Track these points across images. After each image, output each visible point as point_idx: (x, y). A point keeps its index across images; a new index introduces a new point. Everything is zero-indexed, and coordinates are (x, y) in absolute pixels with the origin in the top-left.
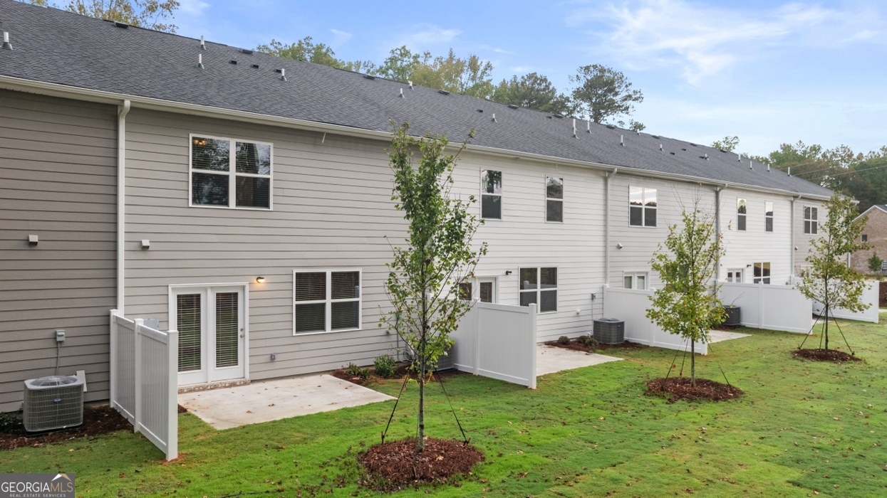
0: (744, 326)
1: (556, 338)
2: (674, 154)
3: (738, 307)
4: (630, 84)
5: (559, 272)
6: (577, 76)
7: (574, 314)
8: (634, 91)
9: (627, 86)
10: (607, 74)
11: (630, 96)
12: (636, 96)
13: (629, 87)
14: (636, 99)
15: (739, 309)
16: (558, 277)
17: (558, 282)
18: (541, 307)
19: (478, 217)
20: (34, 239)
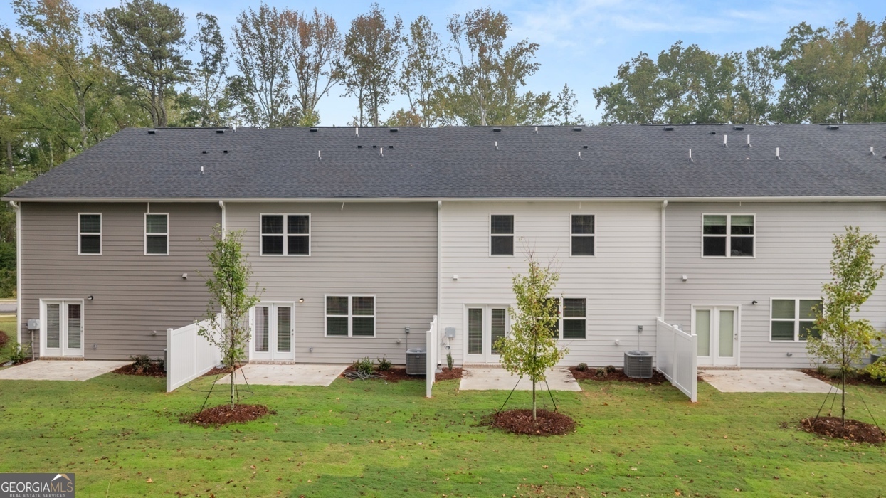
5: (588, 302)
7: (612, 343)
16: (588, 307)
17: (588, 312)
18: (564, 334)
19: (486, 255)
20: (185, 275)
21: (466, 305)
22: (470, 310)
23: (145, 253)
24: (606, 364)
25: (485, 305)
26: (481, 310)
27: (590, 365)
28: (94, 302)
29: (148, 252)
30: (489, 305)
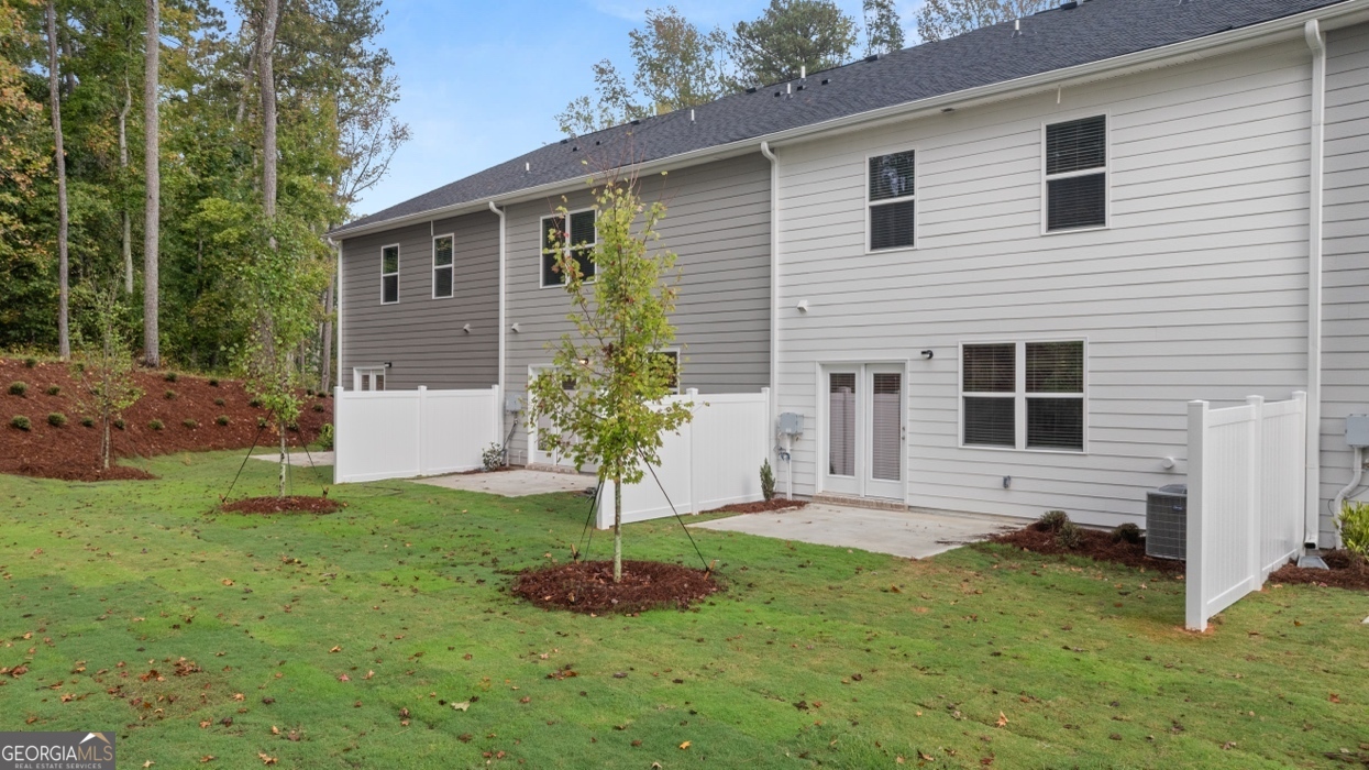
5: (1088, 351)
16: (1088, 365)
17: (1087, 379)
18: (1030, 437)
19: (860, 250)
20: (467, 327)
21: (824, 365)
22: (831, 376)
23: (433, 297)
24: (1116, 522)
26: (854, 375)
28: (393, 371)
29: (438, 294)
30: (867, 365)
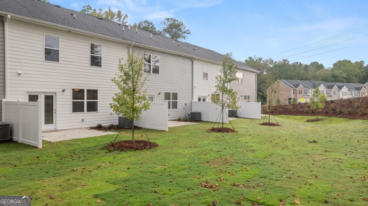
0: (203, 121)
1: (95, 126)
2: (179, 46)
3: (200, 112)
4: (186, 27)
5: (99, 92)
6: (164, 22)
7: (109, 113)
8: (187, 30)
9: (184, 28)
10: (176, 22)
11: (185, 32)
12: (188, 32)
13: (185, 28)
14: (188, 33)
15: (200, 113)
16: (99, 94)
17: (99, 97)
18: (87, 109)
19: (42, 60)
21: (27, 92)
22: (29, 95)
25: (40, 93)
26: (38, 95)
27: (103, 125)
30: (43, 92)
